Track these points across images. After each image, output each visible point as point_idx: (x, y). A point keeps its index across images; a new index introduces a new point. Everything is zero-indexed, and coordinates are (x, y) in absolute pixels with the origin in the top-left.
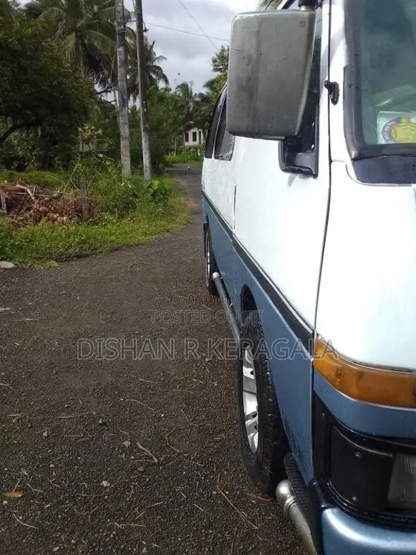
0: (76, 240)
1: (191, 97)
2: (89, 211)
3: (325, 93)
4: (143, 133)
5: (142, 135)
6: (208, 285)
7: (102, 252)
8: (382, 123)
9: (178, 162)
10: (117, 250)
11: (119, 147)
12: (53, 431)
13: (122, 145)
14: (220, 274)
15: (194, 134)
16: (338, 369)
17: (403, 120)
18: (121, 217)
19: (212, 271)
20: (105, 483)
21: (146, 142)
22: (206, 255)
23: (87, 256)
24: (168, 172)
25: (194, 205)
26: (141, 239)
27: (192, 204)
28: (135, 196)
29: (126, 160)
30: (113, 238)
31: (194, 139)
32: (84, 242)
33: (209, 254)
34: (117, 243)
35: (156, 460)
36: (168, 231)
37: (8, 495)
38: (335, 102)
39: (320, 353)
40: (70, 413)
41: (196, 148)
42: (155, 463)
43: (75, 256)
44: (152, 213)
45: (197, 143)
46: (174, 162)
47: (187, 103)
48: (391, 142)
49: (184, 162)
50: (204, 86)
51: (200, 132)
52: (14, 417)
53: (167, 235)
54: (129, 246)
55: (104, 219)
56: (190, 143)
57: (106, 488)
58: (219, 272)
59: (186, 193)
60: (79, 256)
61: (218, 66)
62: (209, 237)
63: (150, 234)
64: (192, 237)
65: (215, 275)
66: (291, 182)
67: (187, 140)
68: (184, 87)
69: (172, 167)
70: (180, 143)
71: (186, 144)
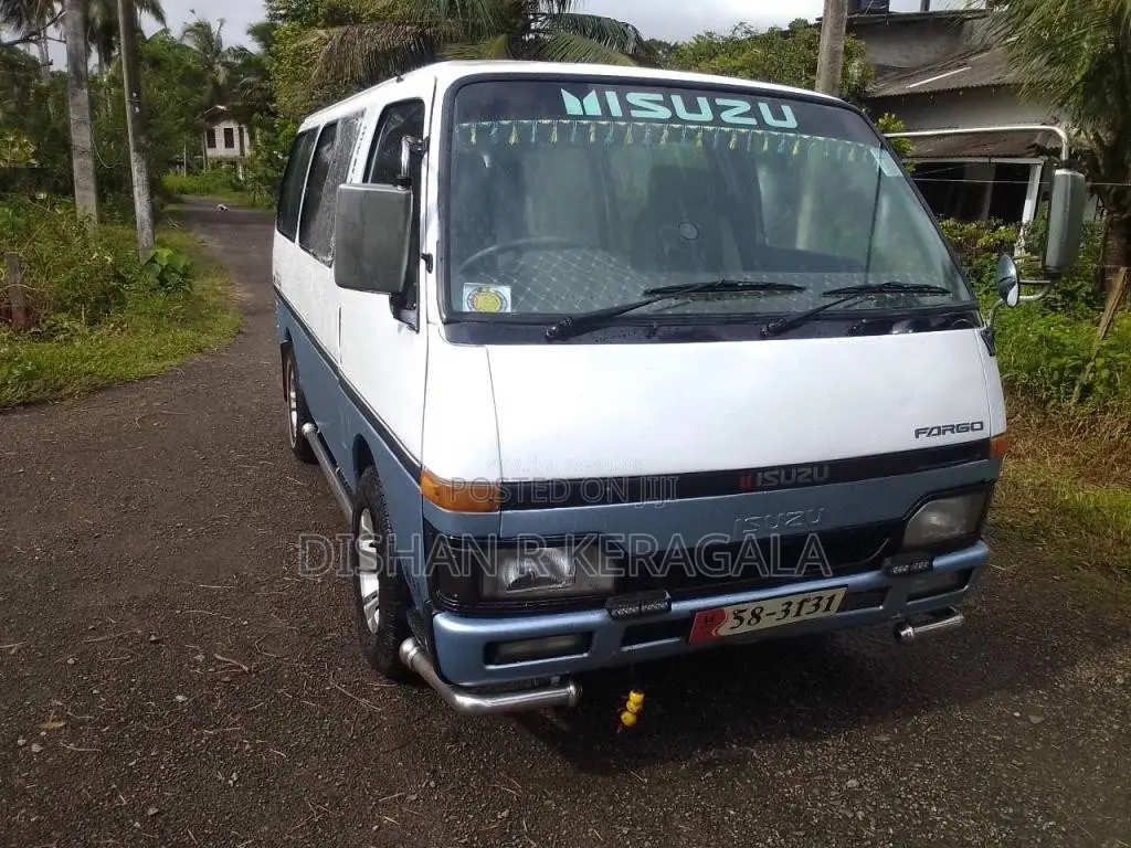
0: (16, 372)
1: (218, 52)
2: (28, 311)
3: (423, 263)
4: (133, 156)
5: (133, 159)
6: (293, 445)
7: (71, 395)
8: (467, 291)
9: (194, 191)
10: (102, 389)
11: (71, 170)
12: (80, 655)
13: (75, 167)
14: (316, 426)
15: (228, 133)
16: (436, 489)
17: (484, 290)
18: (93, 322)
19: (301, 422)
20: (180, 698)
21: (140, 171)
22: (286, 397)
23: (41, 403)
24: (172, 214)
25: (246, 296)
26: (149, 366)
27: (241, 293)
28: (119, 278)
29: (86, 198)
30: (88, 366)
31: (229, 143)
32: (30, 376)
33: (293, 395)
34: (101, 377)
35: (246, 669)
36: (200, 350)
37: (46, 726)
38: (430, 272)
39: (425, 480)
40: (101, 634)
41: (233, 163)
42: (244, 671)
43: (18, 405)
44: (161, 314)
45: (235, 152)
46: (183, 191)
47: (211, 67)
48: (473, 310)
49: (208, 191)
50: (248, 32)
51: (241, 131)
52: (11, 648)
53: (197, 357)
54: (126, 382)
55: (63, 329)
56: (220, 150)
57: (183, 702)
58: (313, 422)
59: (222, 269)
60: (27, 404)
61: (278, 9)
62: (294, 365)
63: (165, 357)
64: (251, 362)
65: (307, 427)
66: (400, 329)
67: (212, 144)
68: (202, 31)
69: (180, 201)
70: (197, 151)
71: (210, 152)
